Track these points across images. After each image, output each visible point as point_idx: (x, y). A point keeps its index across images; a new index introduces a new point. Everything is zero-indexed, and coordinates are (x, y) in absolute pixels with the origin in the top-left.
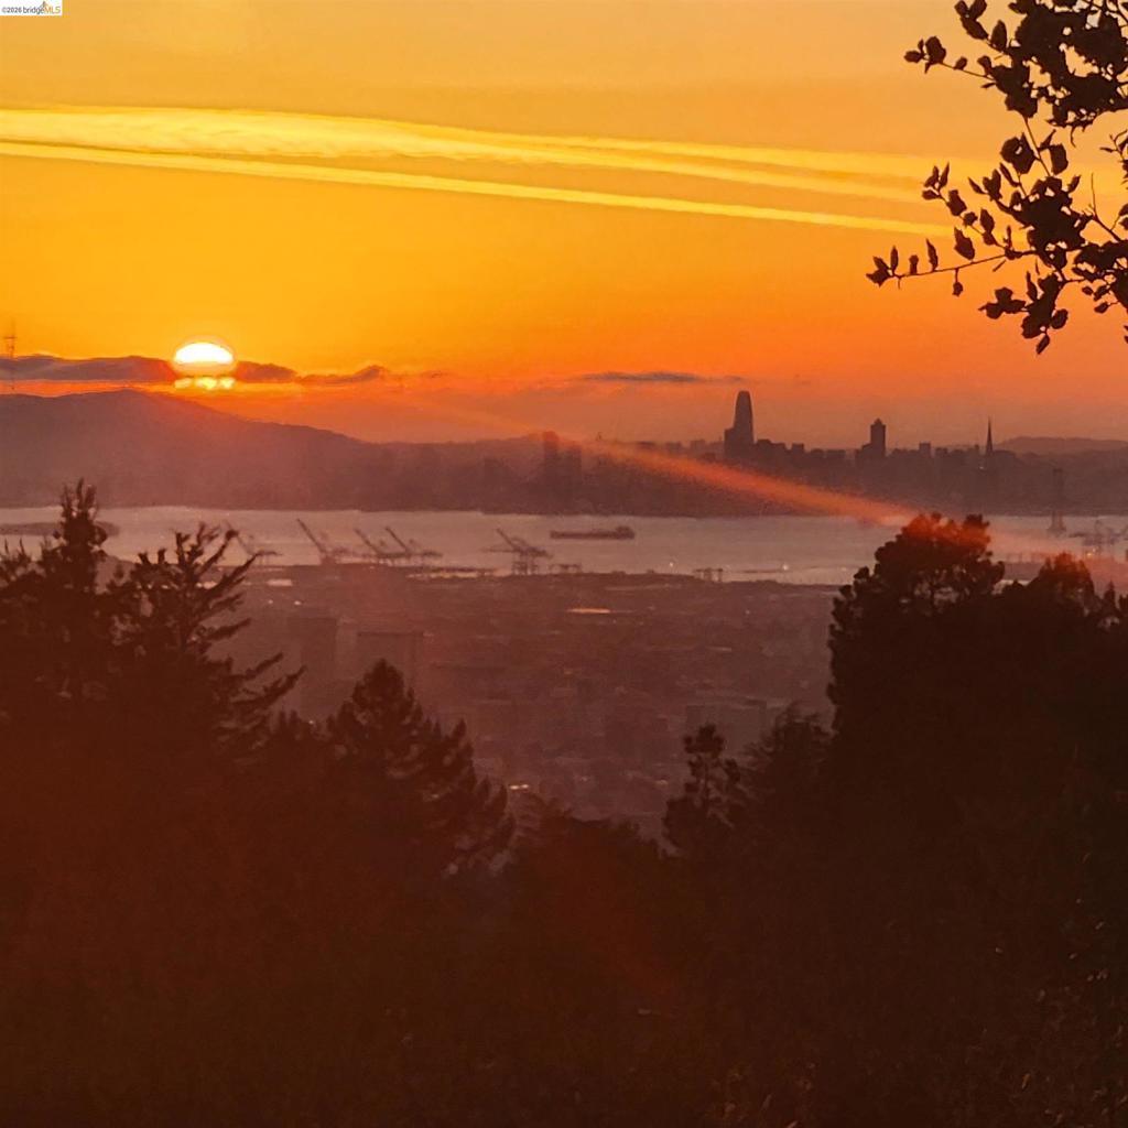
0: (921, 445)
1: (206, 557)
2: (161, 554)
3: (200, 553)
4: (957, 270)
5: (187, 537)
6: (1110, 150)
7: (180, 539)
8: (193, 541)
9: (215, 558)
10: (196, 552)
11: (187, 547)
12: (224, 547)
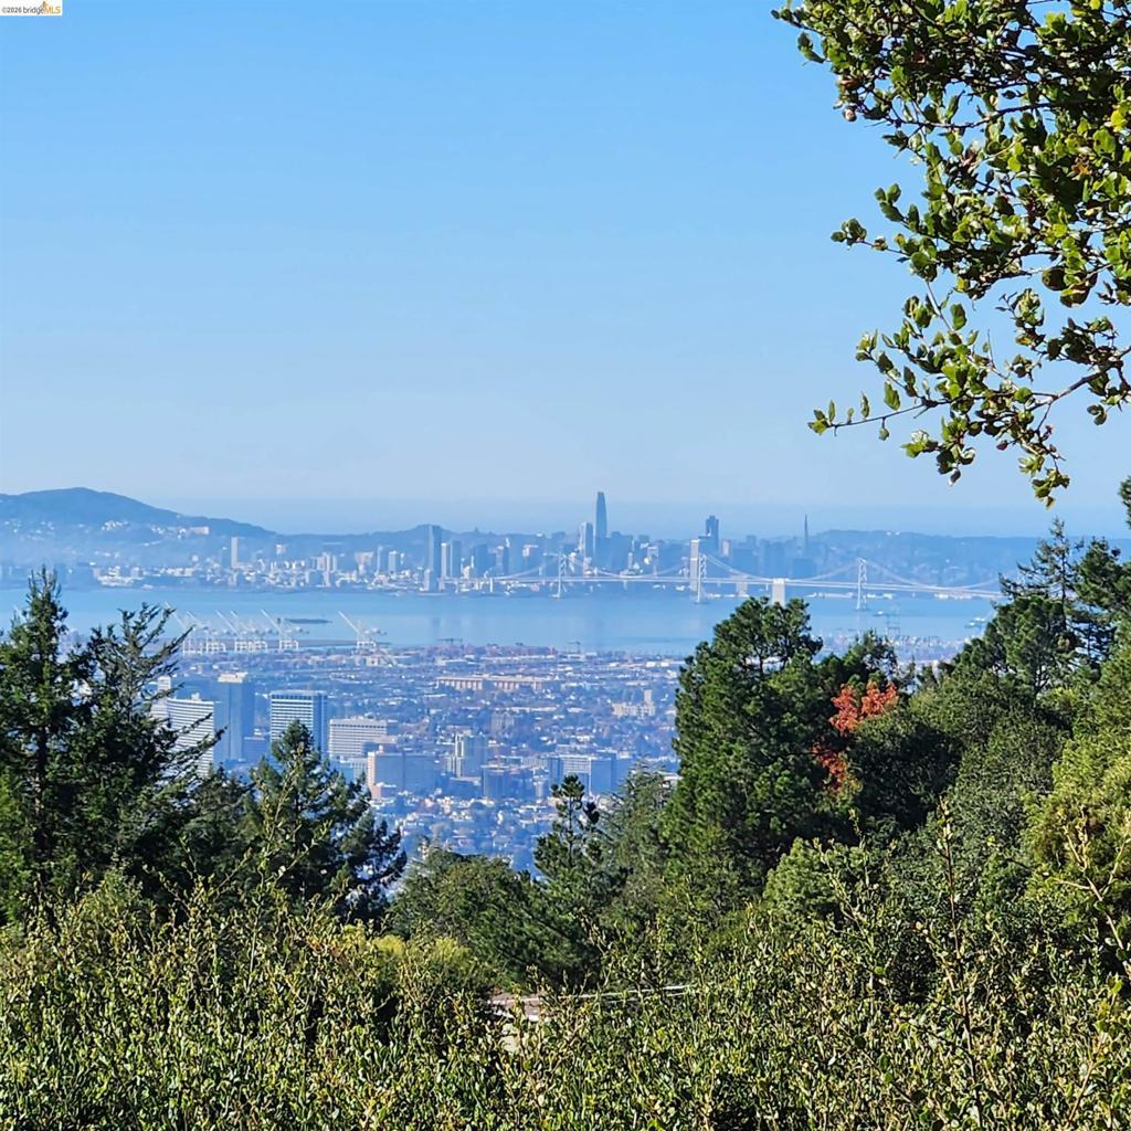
0: (749, 537)
1: (150, 630)
2: (110, 629)
3: (144, 628)
4: (884, 418)
5: (132, 615)
6: (1003, 309)
7: (126, 617)
8: (137, 618)
9: (156, 632)
10: (140, 628)
11: (132, 623)
12: (163, 622)
